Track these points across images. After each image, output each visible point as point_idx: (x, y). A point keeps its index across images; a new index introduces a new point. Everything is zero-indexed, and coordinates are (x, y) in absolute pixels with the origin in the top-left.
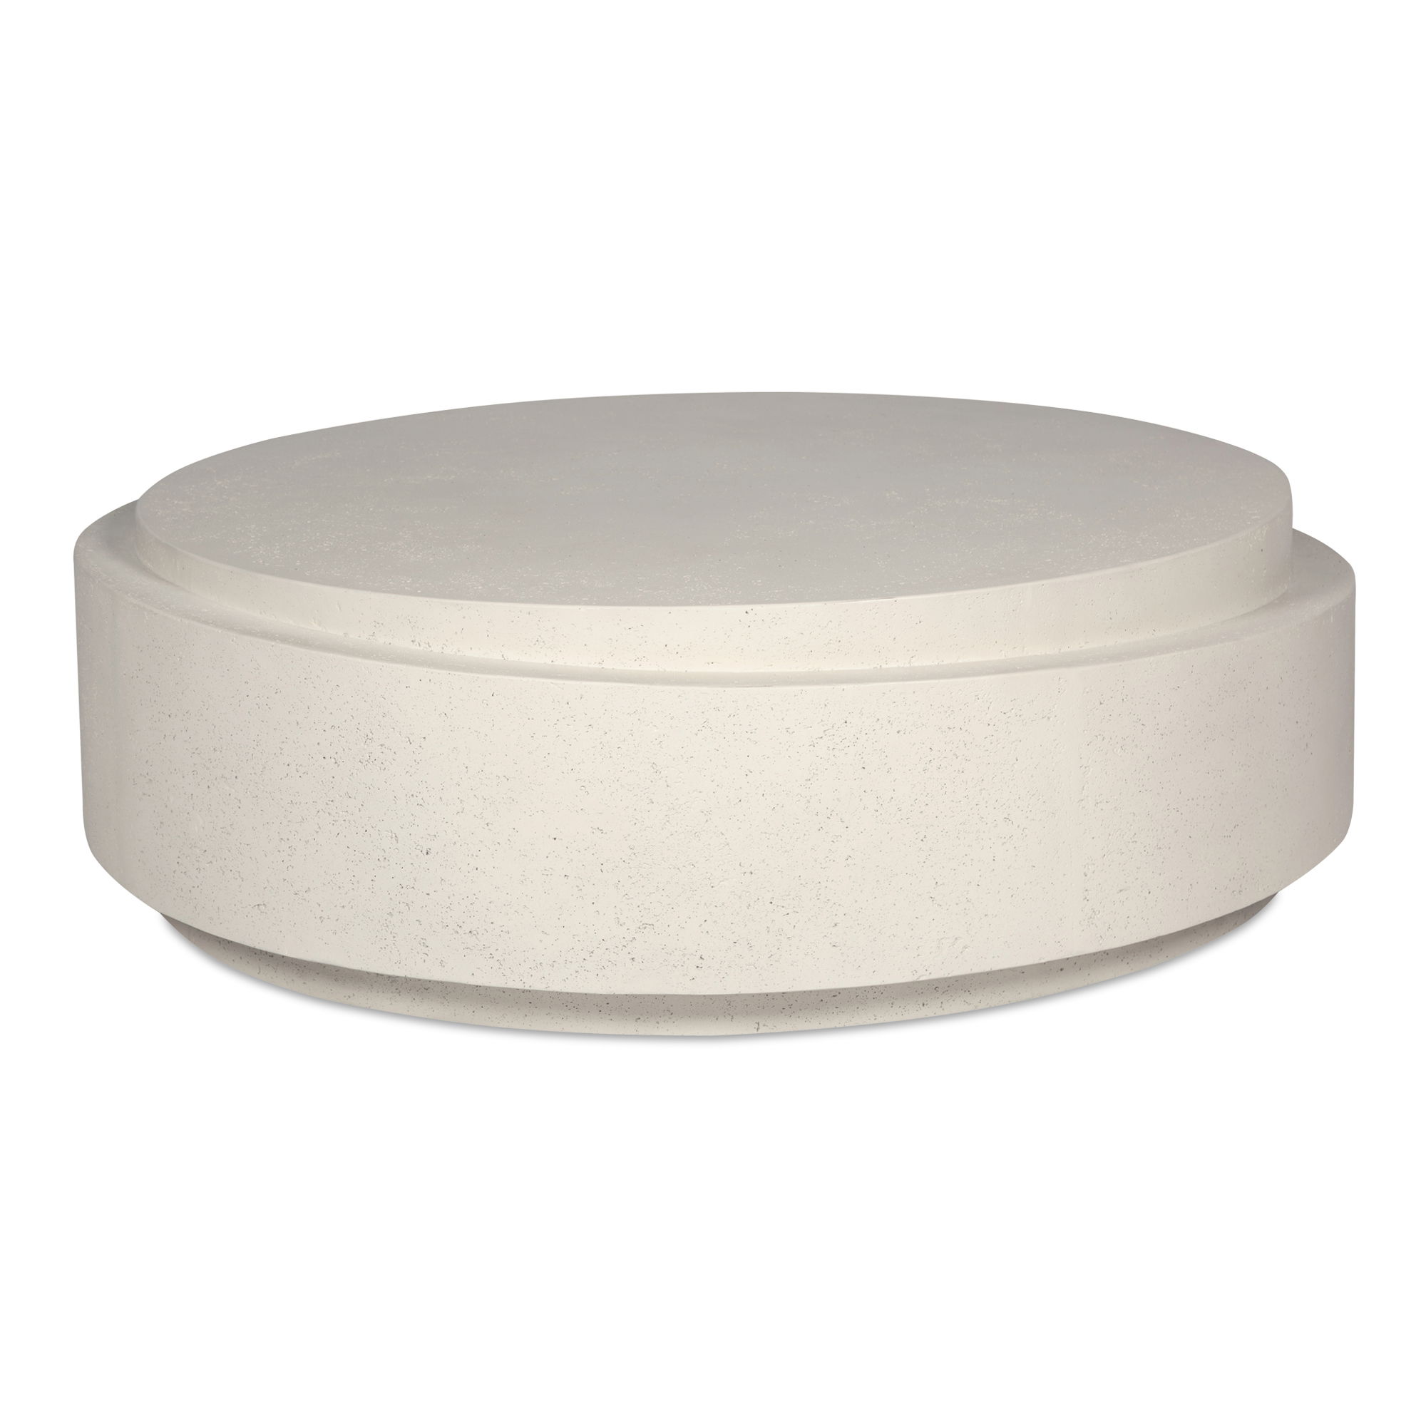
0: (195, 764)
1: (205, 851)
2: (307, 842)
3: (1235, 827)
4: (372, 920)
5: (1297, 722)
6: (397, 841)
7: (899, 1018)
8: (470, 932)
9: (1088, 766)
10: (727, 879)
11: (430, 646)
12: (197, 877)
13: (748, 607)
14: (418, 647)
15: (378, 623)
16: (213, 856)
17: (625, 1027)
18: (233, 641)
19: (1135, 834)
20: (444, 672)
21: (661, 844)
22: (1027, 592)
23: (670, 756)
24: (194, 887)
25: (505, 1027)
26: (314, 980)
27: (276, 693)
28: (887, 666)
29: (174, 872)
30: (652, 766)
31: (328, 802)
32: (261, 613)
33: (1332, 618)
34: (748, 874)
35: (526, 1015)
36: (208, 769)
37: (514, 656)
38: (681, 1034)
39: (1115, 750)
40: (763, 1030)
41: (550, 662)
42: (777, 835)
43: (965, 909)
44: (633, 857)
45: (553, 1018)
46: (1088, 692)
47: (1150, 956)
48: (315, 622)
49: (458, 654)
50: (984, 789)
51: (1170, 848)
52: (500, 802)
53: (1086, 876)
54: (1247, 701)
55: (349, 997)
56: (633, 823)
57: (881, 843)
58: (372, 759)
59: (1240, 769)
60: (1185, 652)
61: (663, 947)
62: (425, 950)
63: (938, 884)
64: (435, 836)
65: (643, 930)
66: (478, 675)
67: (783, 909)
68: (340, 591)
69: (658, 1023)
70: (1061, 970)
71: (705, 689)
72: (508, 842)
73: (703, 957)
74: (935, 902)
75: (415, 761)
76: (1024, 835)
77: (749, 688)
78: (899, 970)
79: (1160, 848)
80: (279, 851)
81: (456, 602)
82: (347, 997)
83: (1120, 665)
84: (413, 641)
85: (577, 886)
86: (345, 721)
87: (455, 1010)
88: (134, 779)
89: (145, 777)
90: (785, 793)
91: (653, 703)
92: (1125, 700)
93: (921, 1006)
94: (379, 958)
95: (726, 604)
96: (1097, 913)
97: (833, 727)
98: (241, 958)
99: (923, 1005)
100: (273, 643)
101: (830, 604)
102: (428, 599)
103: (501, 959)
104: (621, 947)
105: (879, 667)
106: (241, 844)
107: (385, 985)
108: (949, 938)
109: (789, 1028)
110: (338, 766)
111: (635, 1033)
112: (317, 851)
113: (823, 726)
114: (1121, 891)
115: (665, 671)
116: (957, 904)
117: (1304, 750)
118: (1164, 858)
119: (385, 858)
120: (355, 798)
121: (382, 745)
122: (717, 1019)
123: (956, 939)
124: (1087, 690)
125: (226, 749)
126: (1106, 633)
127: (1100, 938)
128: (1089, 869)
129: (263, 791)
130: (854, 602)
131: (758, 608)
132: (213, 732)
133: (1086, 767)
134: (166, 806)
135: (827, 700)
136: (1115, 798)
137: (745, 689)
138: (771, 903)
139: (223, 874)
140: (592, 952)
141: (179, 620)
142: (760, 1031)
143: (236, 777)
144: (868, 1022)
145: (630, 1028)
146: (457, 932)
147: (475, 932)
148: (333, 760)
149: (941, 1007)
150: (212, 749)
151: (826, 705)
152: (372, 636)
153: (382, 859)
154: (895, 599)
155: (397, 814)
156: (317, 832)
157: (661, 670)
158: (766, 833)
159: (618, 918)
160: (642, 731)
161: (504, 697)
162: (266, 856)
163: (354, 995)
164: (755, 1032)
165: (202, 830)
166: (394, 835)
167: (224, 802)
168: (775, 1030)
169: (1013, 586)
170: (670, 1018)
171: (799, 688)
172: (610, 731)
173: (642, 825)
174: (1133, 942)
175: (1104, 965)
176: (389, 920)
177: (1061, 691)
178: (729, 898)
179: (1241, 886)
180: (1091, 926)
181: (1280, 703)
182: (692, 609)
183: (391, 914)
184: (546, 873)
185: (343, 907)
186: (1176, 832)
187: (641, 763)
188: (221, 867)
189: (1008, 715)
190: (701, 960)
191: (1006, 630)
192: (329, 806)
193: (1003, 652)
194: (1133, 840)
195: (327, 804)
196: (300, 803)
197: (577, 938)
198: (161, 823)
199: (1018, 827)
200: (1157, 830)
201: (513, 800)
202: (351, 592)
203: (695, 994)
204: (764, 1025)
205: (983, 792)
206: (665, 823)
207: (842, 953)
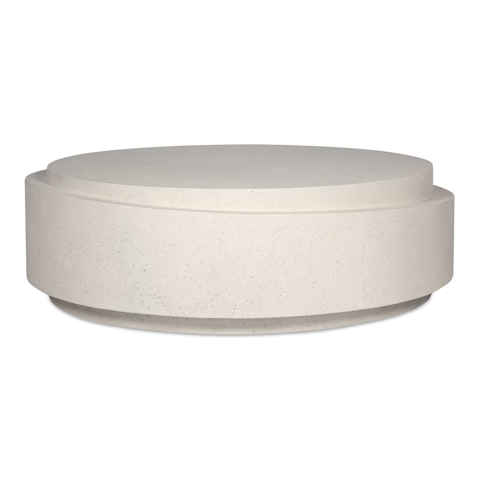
0: (66, 244)
1: (69, 274)
2: (104, 268)
3: (414, 271)
4: (125, 294)
5: (435, 238)
6: (135, 267)
7: (301, 330)
8: (159, 297)
9: (365, 246)
10: (245, 279)
11: (147, 203)
12: (66, 283)
13: (253, 190)
14: (143, 203)
15: (130, 196)
16: (72, 275)
17: (209, 331)
18: (80, 201)
19: (381, 270)
20: (152, 209)
21: (223, 267)
22: (345, 188)
23: (226, 237)
24: (65, 287)
25: (169, 332)
26: (105, 318)
27: (95, 218)
28: (298, 211)
29: (58, 282)
30: (220, 241)
31: (111, 254)
32: (90, 194)
33: (447, 205)
34: (252, 278)
35: (176, 328)
36: (71, 245)
37: (174, 206)
38: (228, 334)
39: (374, 241)
40: (256, 333)
41: (187, 208)
42: (262, 264)
43: (324, 292)
44: (214, 271)
45: (185, 328)
46: (365, 221)
47: (385, 314)
48: (108, 196)
49: (157, 205)
50: (330, 251)
51: (392, 275)
52: (169, 253)
53: (364, 283)
54: (418, 228)
55: (117, 323)
56: (214, 260)
57: (296, 268)
58: (127, 239)
59: (416, 251)
60: (398, 209)
61: (223, 302)
62: (143, 304)
63: (315, 283)
64: (147, 265)
65: (217, 296)
66: (163, 210)
67: (263, 290)
68: (117, 185)
69: (221, 330)
70: (355, 317)
71: (238, 215)
72: (172, 266)
73: (236, 305)
74: (313, 289)
75: (141, 239)
76: (343, 268)
77: (253, 215)
78: (301, 311)
79: (389, 275)
80: (94, 272)
81: (155, 188)
82: (116, 324)
83: (376, 212)
84: (141, 201)
85: (195, 281)
86: (118, 227)
87: (152, 326)
88: (45, 252)
89: (49, 251)
90: (264, 250)
91: (221, 219)
92: (377, 224)
93: (308, 326)
94: (127, 307)
95: (245, 189)
96: (368, 295)
97: (280, 228)
98: (80, 313)
99: (309, 326)
100: (94, 201)
101: (280, 189)
102: (146, 187)
103: (169, 306)
104: (209, 302)
105: (296, 211)
106: (81, 270)
107: (129, 319)
108: (318, 301)
109: (264, 333)
110: (115, 242)
111: (213, 334)
112: (107, 271)
113: (277, 228)
114: (376, 289)
115: (225, 210)
116: (321, 290)
117: (437, 248)
118: (390, 279)
119: (130, 273)
120: (121, 253)
121: (130, 234)
122: (240, 329)
123: (321, 302)
124: (365, 220)
125: (77, 238)
126: (371, 203)
127: (368, 304)
128: (365, 280)
129: (89, 252)
130: (288, 189)
131: (256, 190)
132: (73, 233)
133: (364, 246)
134: (56, 260)
135: (278, 219)
136: (374, 257)
137: (252, 215)
138: (259, 287)
139: (75, 281)
140: (199, 304)
141: (62, 196)
142: (254, 334)
143: (80, 248)
144: (291, 331)
145: (211, 332)
146: (154, 298)
147: (160, 297)
148: (114, 240)
149: (315, 327)
150: (72, 239)
151: (278, 221)
152: (128, 200)
153: (129, 273)
154: (302, 188)
155: (135, 258)
156: (108, 265)
157: (224, 210)
158: (258, 264)
159: (208, 292)
160: (217, 229)
161: (172, 217)
162: (90, 274)
163: (118, 323)
164: (253, 333)
165: (68, 267)
166: (134, 265)
167: (76, 257)
168: (259, 333)
169: (341, 186)
170: (225, 328)
171: (270, 215)
172: (207, 228)
173: (217, 260)
174: (380, 307)
175: (370, 316)
176: (131, 294)
177: (356, 220)
178: (245, 285)
179: (416, 291)
180: (366, 300)
181: (429, 230)
182: (234, 190)
183: (132, 292)
184: (184, 277)
185: (116, 290)
186: (394, 270)
187: (217, 240)
188: (74, 279)
189: (338, 227)
190: (236, 307)
191: (338, 200)
192: (112, 256)
193: (337, 207)
194: (380, 272)
195: (111, 255)
196: (102, 255)
197: (194, 299)
198: (54, 266)
199: (342, 264)
200: (388, 269)
201: (174, 252)
202: (121, 185)
203: (233, 318)
204: (256, 331)
205: (330, 252)
206: (224, 260)
207: (283, 305)
